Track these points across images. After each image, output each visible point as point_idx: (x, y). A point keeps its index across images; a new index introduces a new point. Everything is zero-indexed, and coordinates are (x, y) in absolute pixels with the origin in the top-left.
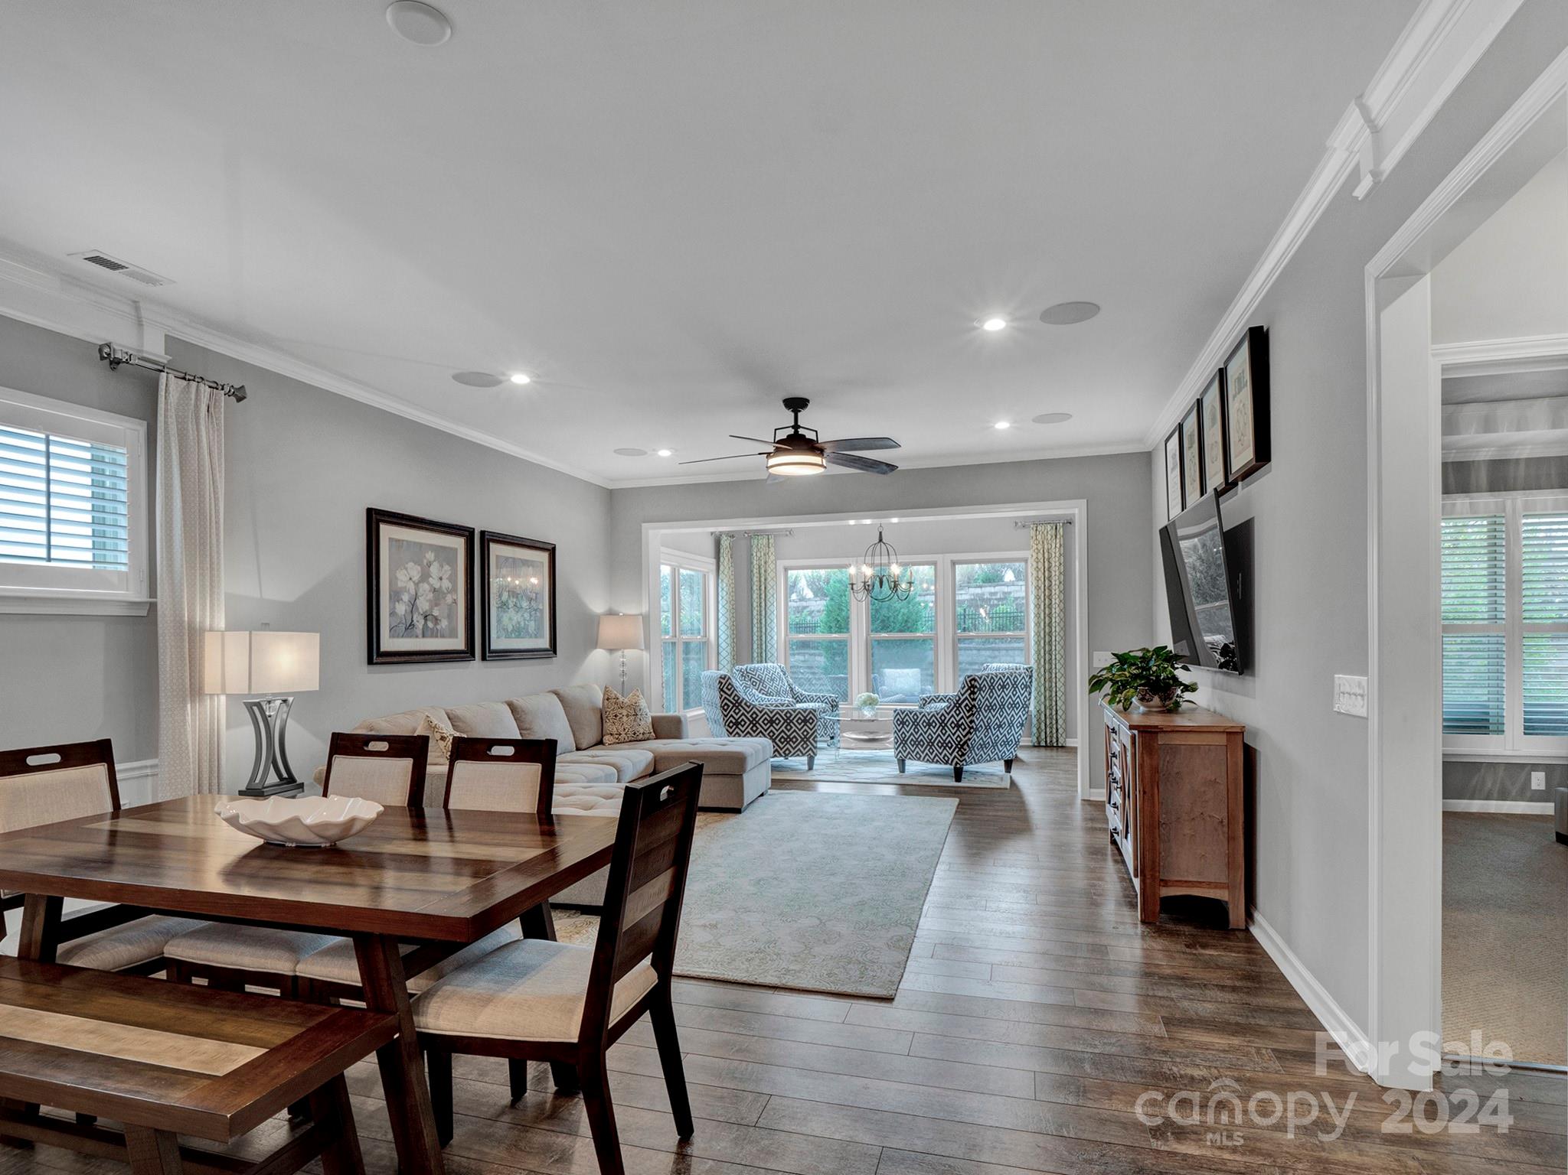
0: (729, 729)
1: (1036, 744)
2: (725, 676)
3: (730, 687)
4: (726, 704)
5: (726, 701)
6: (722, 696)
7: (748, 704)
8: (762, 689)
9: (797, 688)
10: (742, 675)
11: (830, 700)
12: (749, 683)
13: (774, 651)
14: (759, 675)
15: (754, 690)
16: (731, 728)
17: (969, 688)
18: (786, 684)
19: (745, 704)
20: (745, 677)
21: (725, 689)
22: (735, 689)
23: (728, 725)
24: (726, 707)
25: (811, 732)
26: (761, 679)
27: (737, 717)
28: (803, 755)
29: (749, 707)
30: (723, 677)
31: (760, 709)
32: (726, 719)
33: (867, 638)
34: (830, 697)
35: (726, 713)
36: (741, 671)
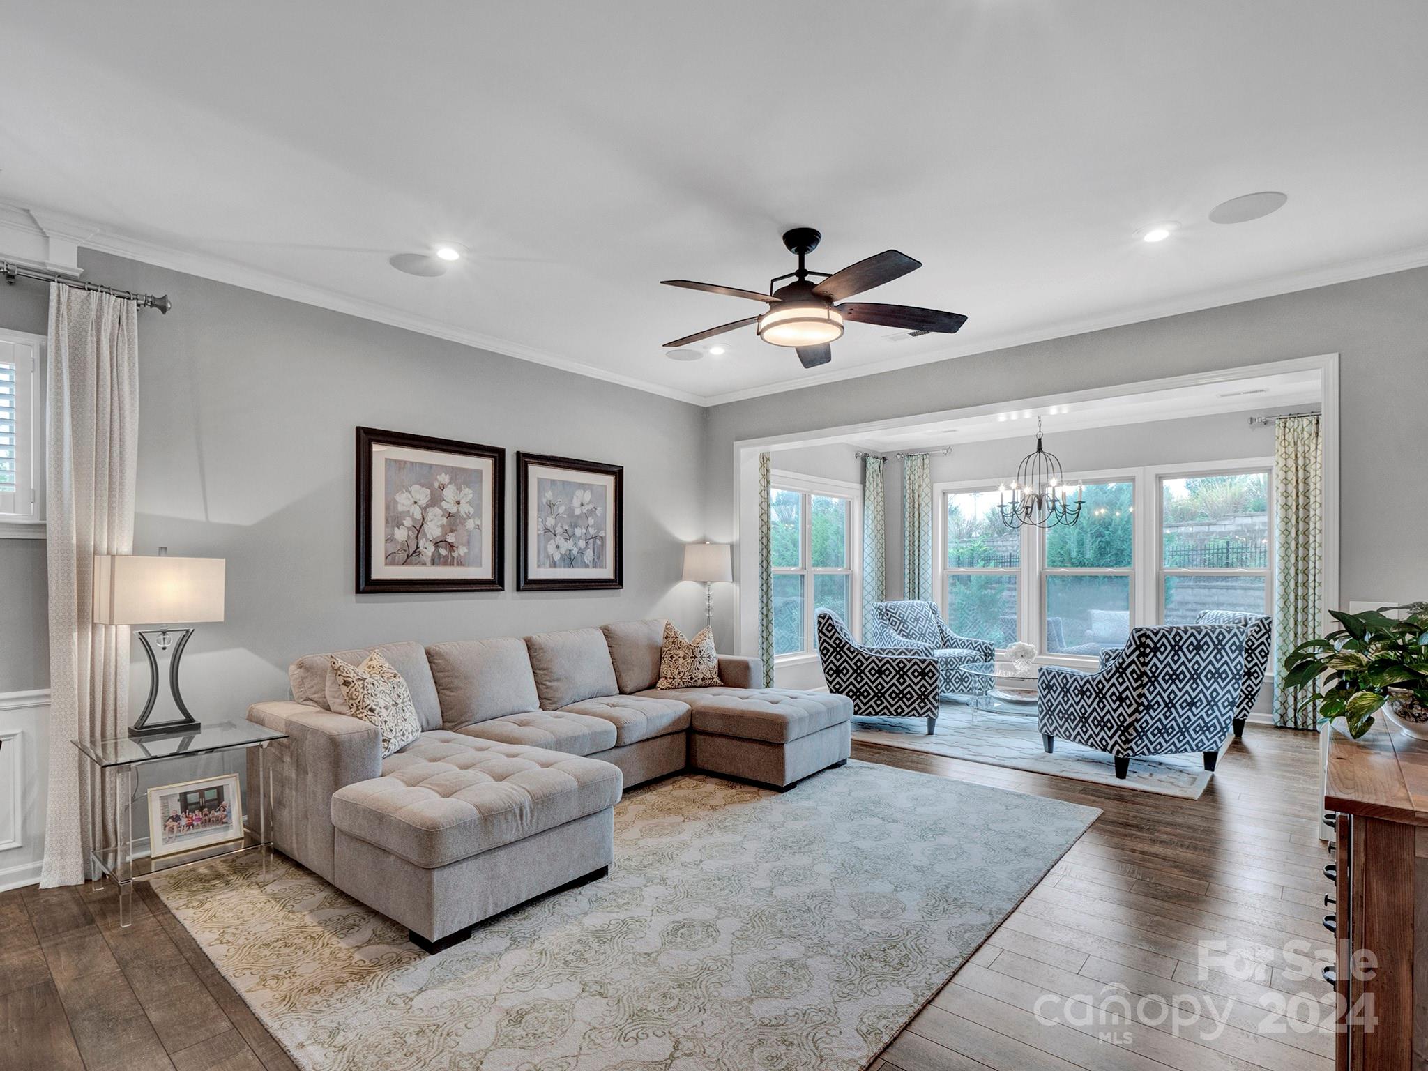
0: (828, 677)
1: (1279, 725)
2: (825, 615)
3: (830, 628)
4: (825, 648)
5: (825, 644)
6: (821, 638)
7: (852, 649)
8: (901, 630)
9: (948, 629)
10: (880, 613)
11: (983, 647)
12: (887, 623)
13: (927, 586)
14: (900, 613)
15: (892, 631)
16: (831, 676)
17: (1138, 648)
18: (935, 625)
19: (849, 649)
20: (883, 615)
21: (824, 630)
22: (836, 631)
23: (828, 673)
24: (825, 652)
25: (930, 689)
26: (902, 618)
27: (838, 664)
28: (920, 715)
29: (852, 653)
30: (823, 616)
31: (867, 657)
32: (825, 665)
33: (1040, 573)
34: (984, 643)
35: (825, 659)
36: (879, 608)
